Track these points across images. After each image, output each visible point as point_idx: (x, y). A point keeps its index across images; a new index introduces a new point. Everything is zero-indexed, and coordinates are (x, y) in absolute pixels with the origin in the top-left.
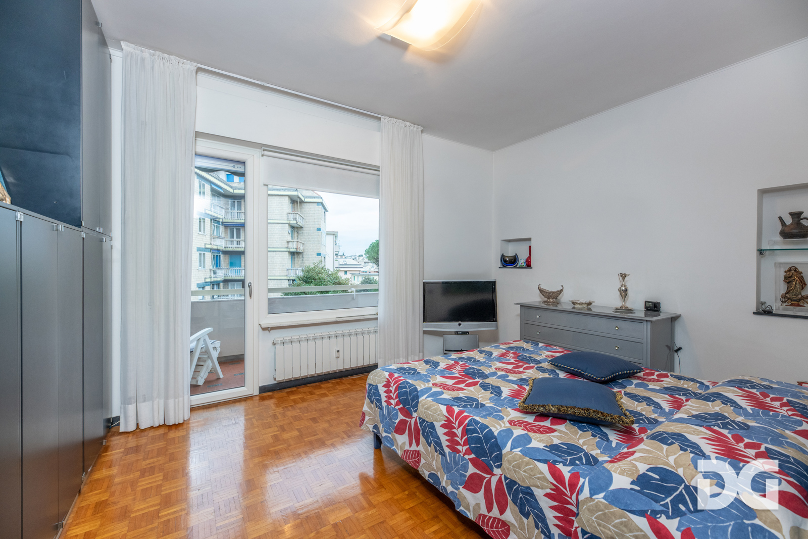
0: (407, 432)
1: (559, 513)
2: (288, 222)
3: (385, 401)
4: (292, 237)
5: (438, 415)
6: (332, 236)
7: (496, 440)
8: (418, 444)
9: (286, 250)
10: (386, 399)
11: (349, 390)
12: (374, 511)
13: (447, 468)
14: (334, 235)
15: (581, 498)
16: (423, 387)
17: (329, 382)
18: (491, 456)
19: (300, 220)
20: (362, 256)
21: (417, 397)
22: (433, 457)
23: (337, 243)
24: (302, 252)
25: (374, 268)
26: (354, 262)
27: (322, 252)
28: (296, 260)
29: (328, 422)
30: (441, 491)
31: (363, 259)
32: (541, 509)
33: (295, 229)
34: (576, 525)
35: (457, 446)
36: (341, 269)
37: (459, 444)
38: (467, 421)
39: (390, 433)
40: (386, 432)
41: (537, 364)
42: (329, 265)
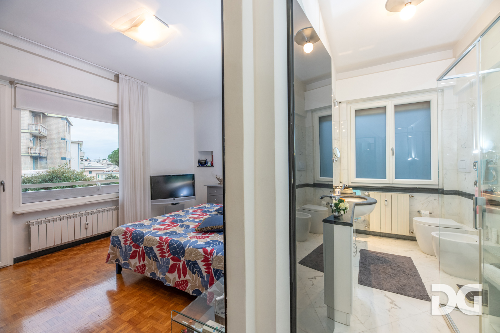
0: (137, 256)
1: (206, 266)
2: (30, 131)
3: (124, 244)
4: (34, 144)
5: (155, 242)
6: (78, 145)
7: (182, 246)
8: (144, 261)
9: (27, 154)
10: (124, 242)
11: (97, 248)
12: (117, 302)
13: (159, 267)
14: (79, 144)
15: (213, 257)
16: (147, 231)
17: (80, 246)
18: (180, 253)
19: (43, 131)
20: (105, 159)
21: (143, 236)
22: (152, 264)
23: (82, 149)
24: (46, 156)
25: (117, 168)
26: (99, 164)
27: (67, 157)
28: (39, 163)
29: (81, 268)
30: (157, 280)
31: (107, 162)
32: (200, 268)
33: (37, 138)
34: (211, 268)
35: (165, 254)
36: (86, 170)
37: (165, 253)
38: (169, 241)
39: (127, 260)
40: (124, 260)
41: (210, 213)
42: (75, 167)
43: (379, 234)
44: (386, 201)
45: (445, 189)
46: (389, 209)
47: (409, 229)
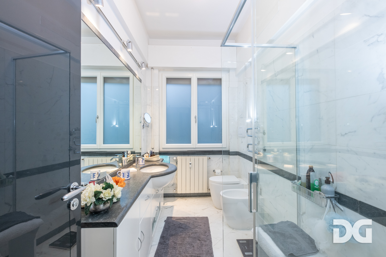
43: (185, 195)
44: (190, 164)
45: (230, 151)
46: (192, 171)
47: (207, 187)
